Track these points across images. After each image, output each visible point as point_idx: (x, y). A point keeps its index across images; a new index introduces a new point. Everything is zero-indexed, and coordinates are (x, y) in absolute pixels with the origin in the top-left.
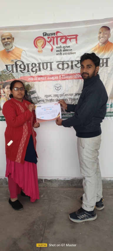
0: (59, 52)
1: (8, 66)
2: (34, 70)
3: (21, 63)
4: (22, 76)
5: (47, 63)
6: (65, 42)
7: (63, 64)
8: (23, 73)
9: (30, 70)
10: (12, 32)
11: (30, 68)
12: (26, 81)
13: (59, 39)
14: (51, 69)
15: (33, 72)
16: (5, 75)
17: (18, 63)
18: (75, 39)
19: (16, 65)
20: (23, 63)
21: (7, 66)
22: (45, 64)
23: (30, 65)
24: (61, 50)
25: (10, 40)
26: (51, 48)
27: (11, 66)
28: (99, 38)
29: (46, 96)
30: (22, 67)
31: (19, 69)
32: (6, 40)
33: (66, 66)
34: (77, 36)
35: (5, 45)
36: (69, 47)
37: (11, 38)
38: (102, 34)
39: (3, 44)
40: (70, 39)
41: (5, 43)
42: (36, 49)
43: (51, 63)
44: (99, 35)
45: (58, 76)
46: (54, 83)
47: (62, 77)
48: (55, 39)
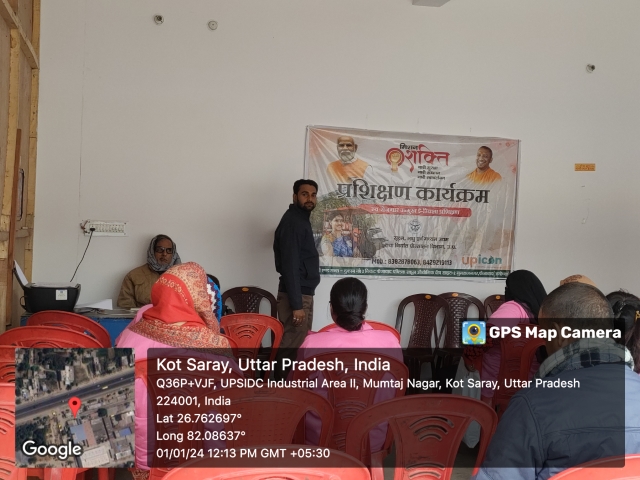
0: (422, 175)
1: (343, 186)
2: (382, 195)
3: (363, 183)
4: (362, 203)
5: (402, 188)
6: (431, 161)
7: (425, 192)
8: (365, 198)
9: (376, 196)
10: (354, 136)
11: (376, 192)
12: (368, 213)
13: (423, 155)
14: (407, 198)
15: (380, 198)
16: (336, 199)
17: (358, 183)
18: (445, 159)
19: (355, 186)
20: (366, 183)
21: (340, 185)
22: (399, 189)
23: (376, 188)
24: (425, 172)
25: (350, 148)
26: (410, 167)
27: (346, 186)
28: (478, 162)
29: (397, 238)
30: (364, 189)
31: (358, 192)
32: (345, 147)
33: (429, 195)
34: (447, 154)
36: (435, 168)
37: (353, 146)
38: (481, 157)
39: (339, 152)
40: (439, 158)
41: (342, 152)
42: (388, 165)
43: (408, 188)
44: (477, 158)
45: (417, 207)
46: (410, 218)
47: (422, 210)
48: (418, 155)
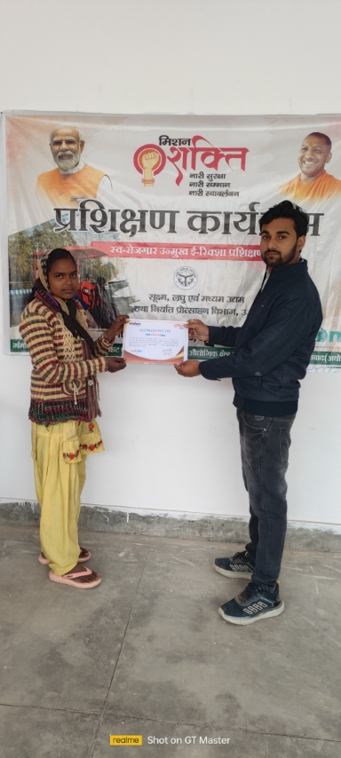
0: (196, 189)
1: (63, 213)
2: (128, 226)
3: (95, 207)
4: (94, 240)
5: (162, 213)
6: (214, 165)
7: (204, 219)
8: (100, 232)
9: (118, 227)
11: (119, 220)
12: (104, 255)
14: (172, 229)
16: (53, 234)
17: (87, 206)
18: (240, 160)
22: (157, 215)
23: (118, 215)
24: (201, 183)
25: (72, 146)
26: (177, 175)
27: (69, 212)
28: (302, 160)
29: (155, 297)
31: (89, 222)
32: (64, 146)
33: (210, 223)
34: (245, 151)
35: (60, 157)
36: (223, 176)
37: (76, 142)
38: (308, 152)
39: (55, 154)
41: (60, 154)
42: (137, 174)
43: (173, 214)
44: (300, 155)
45: (189, 247)
46: (177, 264)
47: (199, 251)
